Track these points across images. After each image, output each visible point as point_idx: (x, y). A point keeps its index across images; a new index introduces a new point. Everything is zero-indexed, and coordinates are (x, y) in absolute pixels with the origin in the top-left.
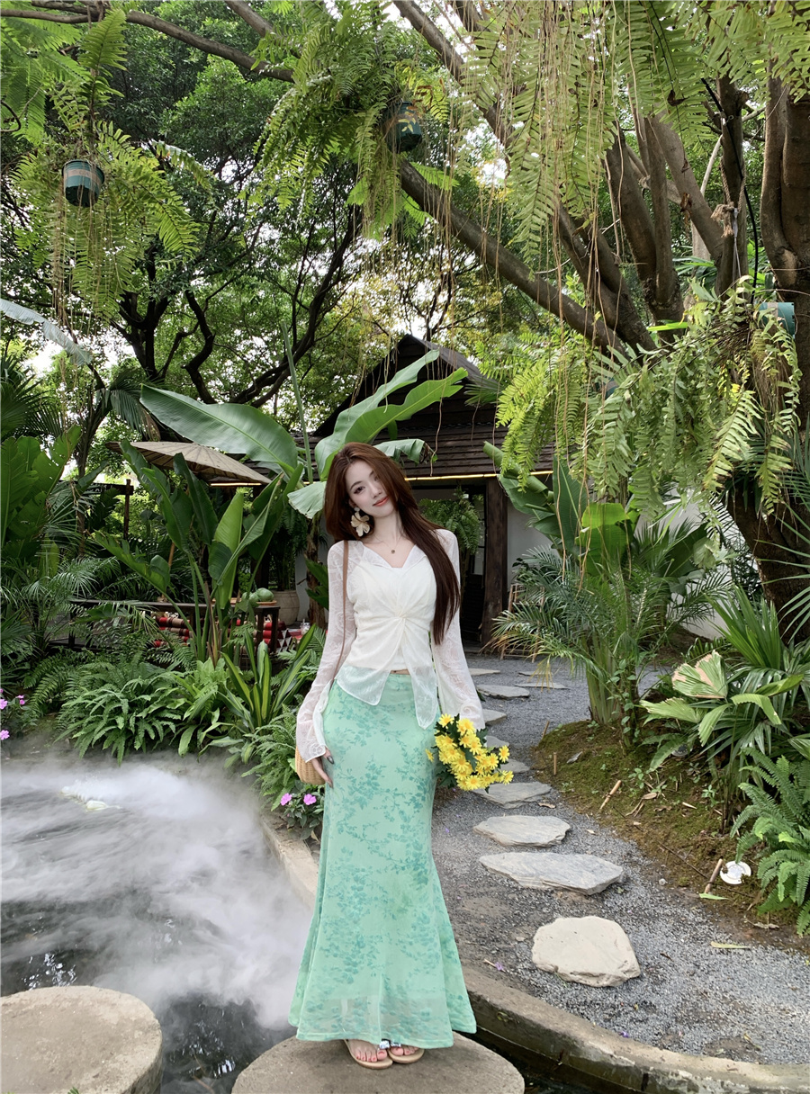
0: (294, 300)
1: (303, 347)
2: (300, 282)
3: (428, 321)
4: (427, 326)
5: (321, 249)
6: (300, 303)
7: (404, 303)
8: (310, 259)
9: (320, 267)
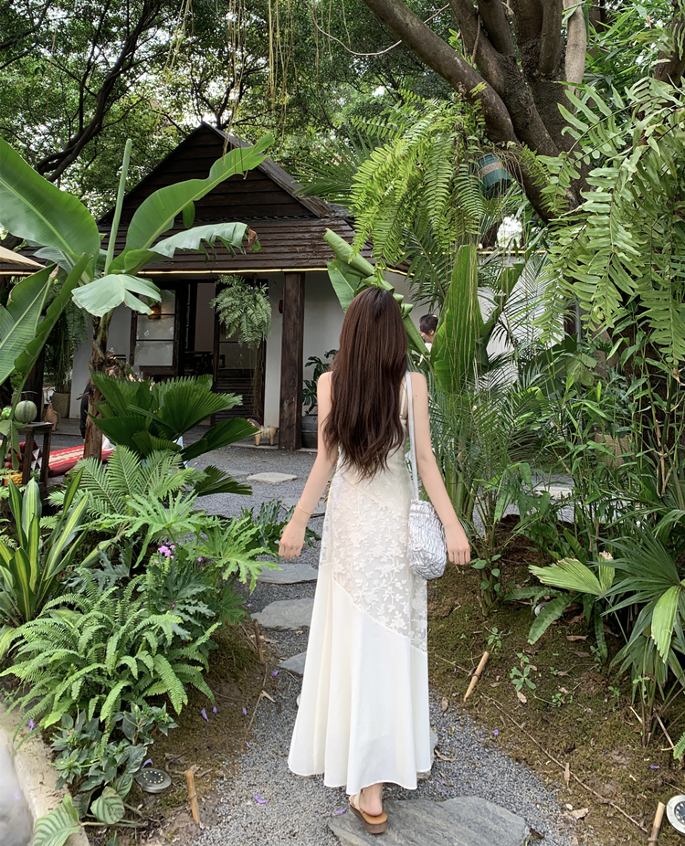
0: (82, 87)
1: (90, 134)
2: (89, 69)
3: (219, 116)
4: (218, 122)
5: (112, 37)
6: (88, 90)
7: (197, 97)
8: (101, 46)
9: (110, 55)
